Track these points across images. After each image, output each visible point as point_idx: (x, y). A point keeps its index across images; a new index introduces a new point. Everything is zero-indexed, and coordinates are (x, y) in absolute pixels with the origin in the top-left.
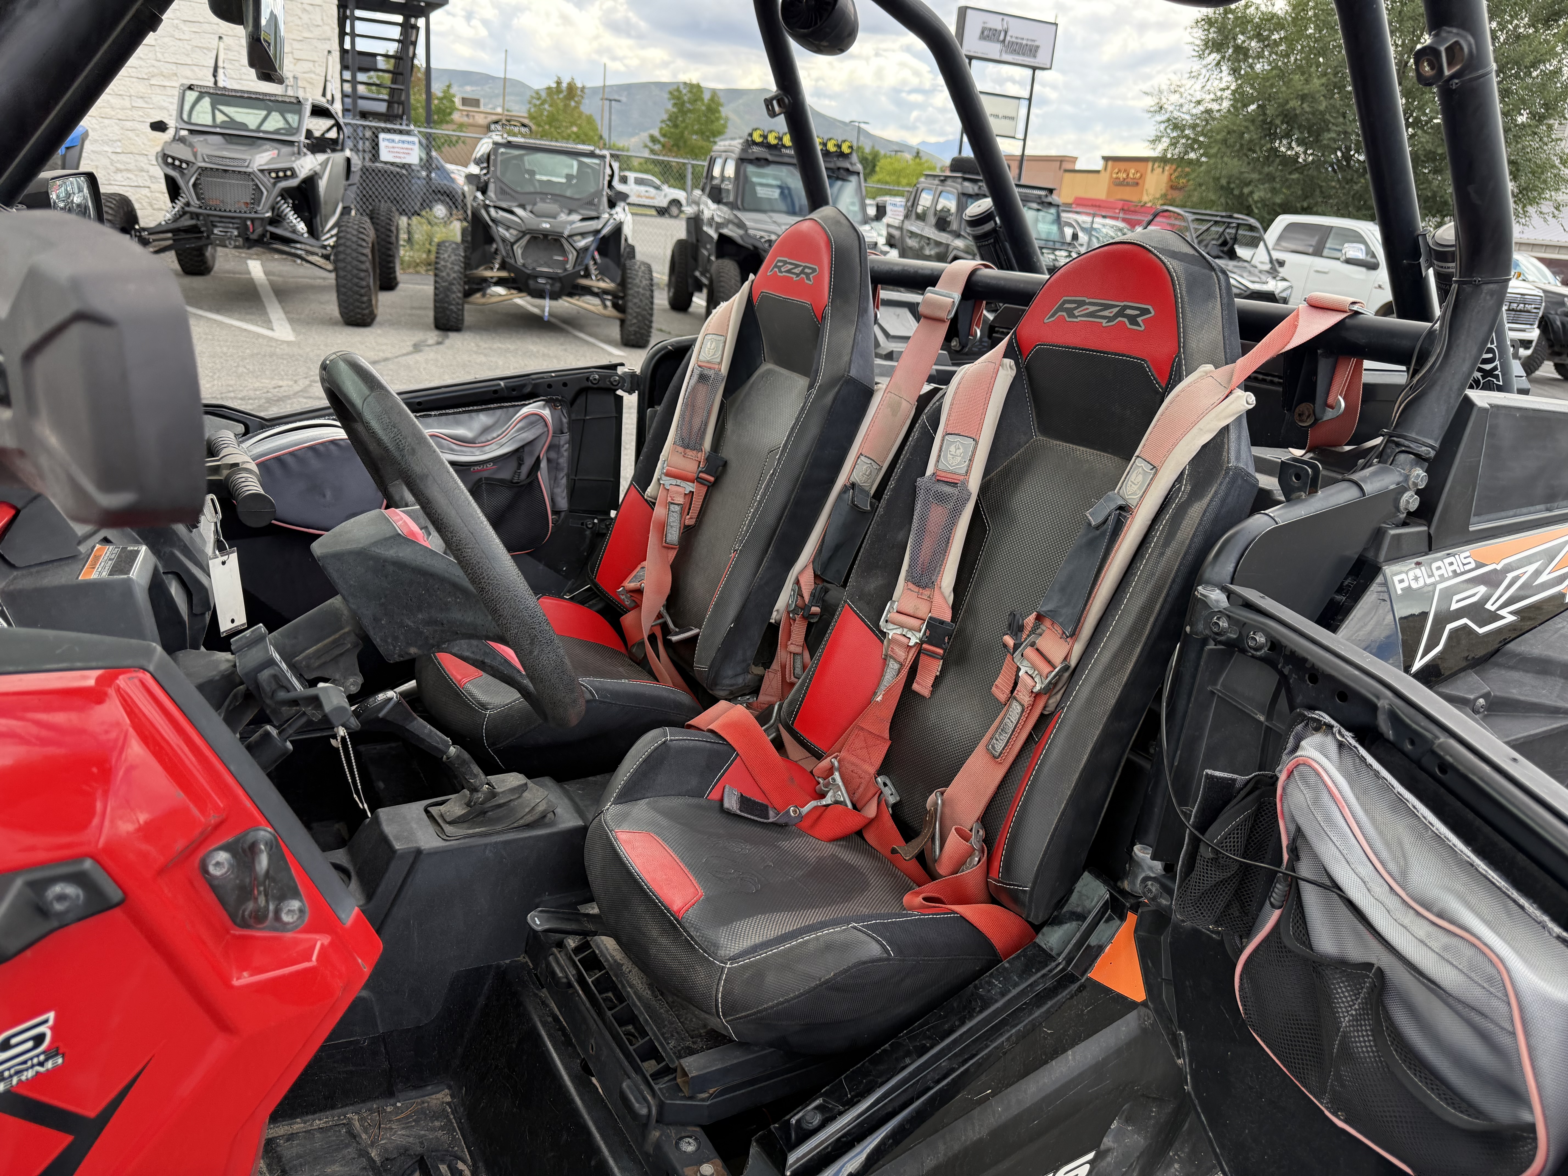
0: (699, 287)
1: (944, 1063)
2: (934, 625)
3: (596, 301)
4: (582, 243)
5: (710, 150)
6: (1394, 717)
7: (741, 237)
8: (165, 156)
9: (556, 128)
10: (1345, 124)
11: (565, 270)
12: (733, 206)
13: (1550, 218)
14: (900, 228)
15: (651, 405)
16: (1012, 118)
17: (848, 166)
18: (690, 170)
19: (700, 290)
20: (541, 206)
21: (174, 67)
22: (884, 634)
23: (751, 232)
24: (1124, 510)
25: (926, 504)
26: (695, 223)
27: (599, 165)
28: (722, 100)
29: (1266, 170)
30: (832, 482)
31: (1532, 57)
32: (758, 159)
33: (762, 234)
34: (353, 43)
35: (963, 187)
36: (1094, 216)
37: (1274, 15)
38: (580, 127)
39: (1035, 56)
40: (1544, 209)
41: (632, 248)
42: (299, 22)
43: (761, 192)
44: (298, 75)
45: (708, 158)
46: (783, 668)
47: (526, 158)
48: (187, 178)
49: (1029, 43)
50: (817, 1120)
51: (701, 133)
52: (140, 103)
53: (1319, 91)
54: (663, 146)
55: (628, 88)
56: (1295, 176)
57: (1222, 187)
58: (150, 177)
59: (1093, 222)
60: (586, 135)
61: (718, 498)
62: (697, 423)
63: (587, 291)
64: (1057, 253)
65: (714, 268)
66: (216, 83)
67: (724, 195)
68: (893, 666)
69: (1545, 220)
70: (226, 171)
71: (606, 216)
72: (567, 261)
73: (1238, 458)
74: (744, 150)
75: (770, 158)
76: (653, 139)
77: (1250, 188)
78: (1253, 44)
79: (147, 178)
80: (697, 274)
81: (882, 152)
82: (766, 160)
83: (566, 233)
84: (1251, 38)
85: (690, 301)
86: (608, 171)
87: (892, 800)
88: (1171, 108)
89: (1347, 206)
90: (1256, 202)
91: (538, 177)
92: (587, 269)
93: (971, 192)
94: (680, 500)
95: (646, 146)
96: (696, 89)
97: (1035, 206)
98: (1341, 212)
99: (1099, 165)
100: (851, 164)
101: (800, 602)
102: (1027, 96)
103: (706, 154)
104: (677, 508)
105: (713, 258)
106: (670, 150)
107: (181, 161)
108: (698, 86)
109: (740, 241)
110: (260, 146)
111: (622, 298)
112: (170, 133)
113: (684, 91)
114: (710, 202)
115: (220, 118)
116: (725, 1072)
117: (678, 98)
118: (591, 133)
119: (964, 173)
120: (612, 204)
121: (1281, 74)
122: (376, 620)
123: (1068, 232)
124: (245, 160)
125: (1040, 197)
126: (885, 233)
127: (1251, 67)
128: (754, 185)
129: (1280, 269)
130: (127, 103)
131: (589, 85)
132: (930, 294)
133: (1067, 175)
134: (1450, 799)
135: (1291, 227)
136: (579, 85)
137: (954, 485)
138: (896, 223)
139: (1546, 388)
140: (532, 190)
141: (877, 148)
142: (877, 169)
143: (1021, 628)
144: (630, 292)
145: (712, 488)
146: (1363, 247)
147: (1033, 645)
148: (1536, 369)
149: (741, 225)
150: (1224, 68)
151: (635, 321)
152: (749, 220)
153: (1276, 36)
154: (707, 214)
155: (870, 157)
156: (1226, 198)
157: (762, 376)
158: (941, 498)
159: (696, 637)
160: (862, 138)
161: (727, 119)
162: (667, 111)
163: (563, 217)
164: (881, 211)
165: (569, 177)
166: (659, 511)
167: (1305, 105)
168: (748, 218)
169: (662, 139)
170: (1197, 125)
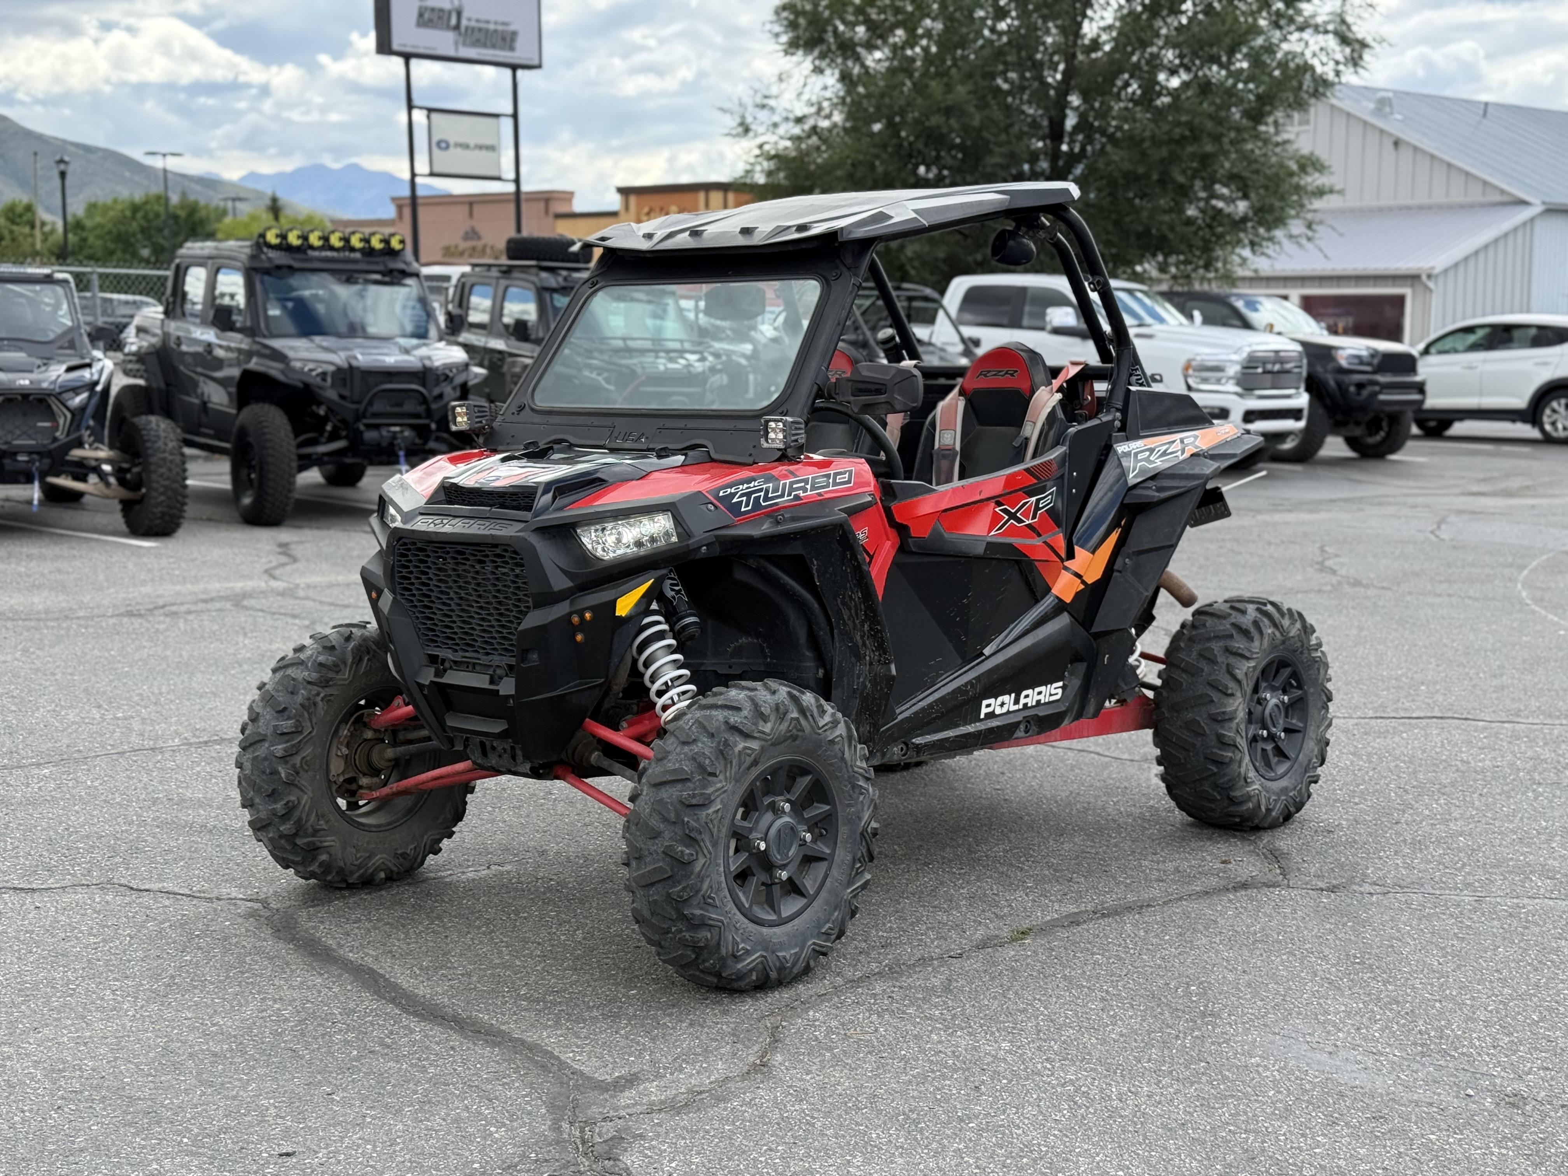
4: (75, 402)
7: (282, 372)
10: (1009, 142)
11: (55, 439)
12: (254, 332)
13: (1304, 241)
17: (402, 266)
23: (295, 365)
24: (1027, 440)
32: (279, 267)
33: (312, 366)
35: (541, 280)
39: (512, 48)
40: (1295, 231)
45: (173, 266)
49: (500, 28)
63: (84, 465)
67: (235, 318)
69: (1300, 245)
71: (97, 362)
72: (56, 428)
74: (253, 257)
75: (296, 265)
82: (290, 268)
83: (53, 390)
92: (81, 436)
100: (406, 263)
102: (509, 110)
103: (170, 262)
109: (282, 378)
119: (538, 259)
120: (93, 346)
135: (972, 293)
137: (950, 450)
139: (1337, 470)
144: (152, 460)
148: (1320, 447)
149: (275, 356)
151: (162, 498)
152: (285, 348)
158: (945, 457)
168: (287, 346)
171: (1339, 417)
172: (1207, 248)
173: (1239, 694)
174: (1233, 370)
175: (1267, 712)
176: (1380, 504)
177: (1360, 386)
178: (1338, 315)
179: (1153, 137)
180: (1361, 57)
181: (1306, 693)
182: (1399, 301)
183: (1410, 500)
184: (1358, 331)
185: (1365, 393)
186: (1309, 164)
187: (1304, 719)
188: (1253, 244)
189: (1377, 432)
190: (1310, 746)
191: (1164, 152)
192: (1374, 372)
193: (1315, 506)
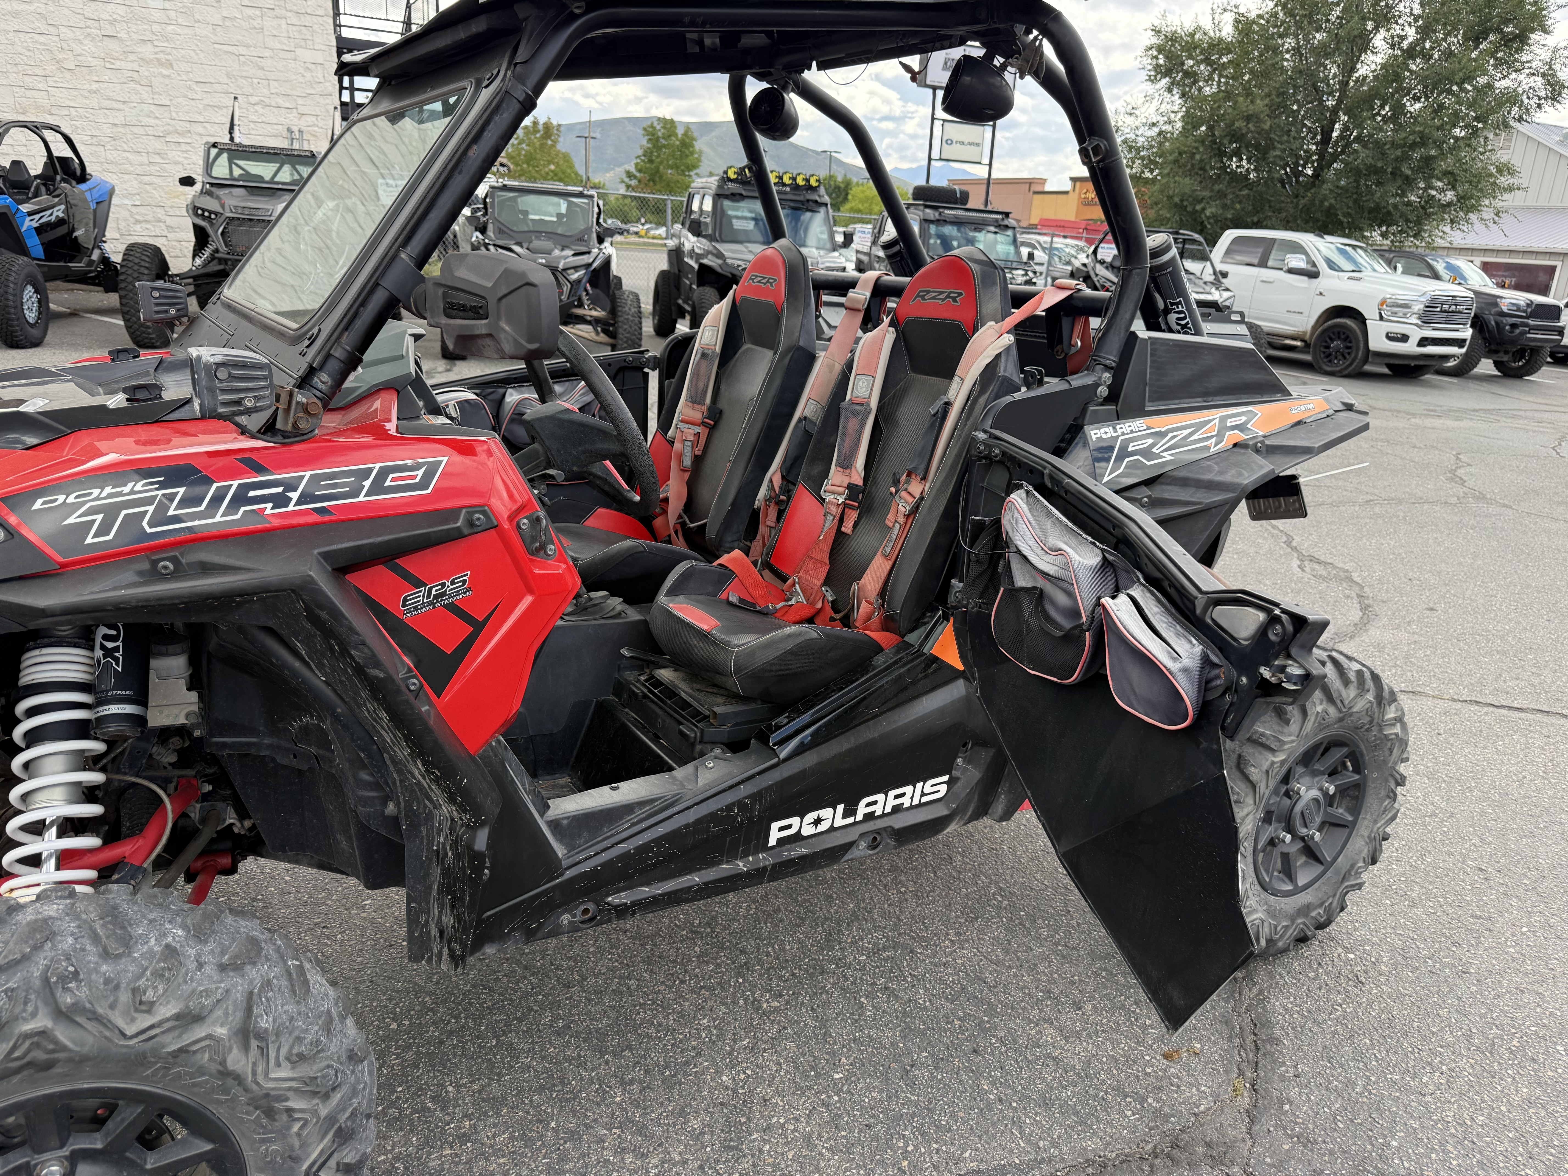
0: (682, 314)
1: (852, 694)
2: (851, 487)
3: (589, 328)
4: (575, 276)
5: (688, 187)
6: (1051, 477)
7: (720, 266)
8: (195, 208)
9: (534, 167)
12: (711, 238)
13: (1491, 224)
14: (869, 254)
15: (668, 378)
16: (978, 145)
17: (817, 198)
18: (669, 205)
19: (683, 317)
20: (536, 244)
21: (188, 125)
22: (824, 500)
23: (729, 261)
24: (948, 404)
25: (846, 418)
26: (676, 254)
27: (588, 204)
28: (695, 135)
29: (1216, 187)
30: (791, 415)
31: (1461, 74)
32: (733, 194)
33: (739, 263)
34: (352, 96)
35: (924, 214)
36: (1053, 236)
37: (1220, 40)
38: (557, 165)
40: (1485, 216)
41: (619, 280)
42: (301, 80)
43: (737, 224)
44: (303, 128)
45: (686, 194)
46: (764, 538)
47: (519, 200)
48: (216, 227)
50: (786, 721)
51: (676, 167)
52: (157, 159)
53: (1262, 112)
54: (639, 181)
55: (603, 124)
56: (1245, 192)
57: (1176, 205)
58: (167, 227)
59: (1052, 242)
60: (564, 172)
61: (717, 434)
62: (701, 385)
63: (582, 320)
64: (1014, 272)
65: (695, 296)
66: (232, 139)
67: (703, 228)
68: (830, 518)
69: (1487, 226)
70: (251, 220)
71: (596, 250)
73: (1005, 371)
74: (719, 187)
75: (744, 193)
76: (629, 175)
77: (1202, 205)
78: (1202, 67)
79: (164, 228)
80: (680, 301)
81: (855, 180)
82: (741, 195)
83: (561, 266)
84: (1198, 63)
85: (675, 327)
86: (596, 210)
87: (830, 599)
88: (1127, 131)
89: (1295, 220)
90: (1208, 218)
91: (532, 217)
92: (580, 300)
93: (932, 218)
94: (691, 438)
95: (623, 182)
96: (669, 125)
97: (992, 229)
98: (1288, 225)
99: (1068, 186)
100: (819, 196)
101: (773, 494)
103: (683, 190)
104: (689, 444)
105: (694, 287)
106: (646, 185)
107: (210, 212)
108: (672, 121)
109: (719, 270)
110: (280, 197)
111: (613, 325)
112: (198, 187)
113: (658, 127)
114: (690, 235)
115: (237, 172)
116: (736, 714)
117: (653, 135)
118: (569, 171)
119: (926, 200)
120: (601, 241)
121: (1228, 95)
122: (559, 451)
123: (1025, 251)
124: (268, 210)
125: (997, 220)
126: (854, 259)
127: (1200, 89)
128: (730, 218)
129: (1224, 280)
130: (144, 159)
131: (563, 122)
132: (851, 294)
133: (1036, 196)
134: (1080, 515)
135: (1237, 240)
136: (555, 123)
137: (862, 405)
138: (866, 249)
139: (1484, 384)
140: (526, 229)
141: (848, 177)
142: (850, 197)
143: (899, 481)
144: (621, 319)
145: (712, 429)
146: (1304, 257)
147: (906, 490)
148: (1475, 367)
149: (719, 255)
150: (1175, 91)
151: (625, 345)
152: (726, 250)
153: (1224, 59)
154: (687, 247)
155: (842, 186)
156: (1180, 215)
157: (744, 352)
158: (855, 414)
159: (705, 524)
160: (834, 167)
161: (701, 152)
162: (641, 147)
163: (557, 252)
164: (848, 239)
165: (559, 216)
166: (677, 446)
167: (1250, 125)
168: (726, 249)
169: (638, 175)
170: (1152, 147)
171: (1493, 347)
172: (1419, 222)
173: (1250, 800)
174: (1418, 307)
175: (1298, 808)
176: (1514, 417)
177: (1514, 326)
178: (1506, 277)
179: (1393, 143)
180: (1560, 94)
181: (1365, 777)
182: (1553, 269)
183: (1537, 415)
184: (1518, 287)
185: (1517, 331)
186: (1505, 169)
187: (1356, 810)
188: (1452, 222)
189: (1520, 360)
190: (1358, 845)
191: (1399, 152)
192: (1527, 317)
193: (1460, 414)
